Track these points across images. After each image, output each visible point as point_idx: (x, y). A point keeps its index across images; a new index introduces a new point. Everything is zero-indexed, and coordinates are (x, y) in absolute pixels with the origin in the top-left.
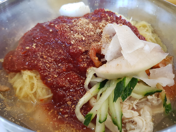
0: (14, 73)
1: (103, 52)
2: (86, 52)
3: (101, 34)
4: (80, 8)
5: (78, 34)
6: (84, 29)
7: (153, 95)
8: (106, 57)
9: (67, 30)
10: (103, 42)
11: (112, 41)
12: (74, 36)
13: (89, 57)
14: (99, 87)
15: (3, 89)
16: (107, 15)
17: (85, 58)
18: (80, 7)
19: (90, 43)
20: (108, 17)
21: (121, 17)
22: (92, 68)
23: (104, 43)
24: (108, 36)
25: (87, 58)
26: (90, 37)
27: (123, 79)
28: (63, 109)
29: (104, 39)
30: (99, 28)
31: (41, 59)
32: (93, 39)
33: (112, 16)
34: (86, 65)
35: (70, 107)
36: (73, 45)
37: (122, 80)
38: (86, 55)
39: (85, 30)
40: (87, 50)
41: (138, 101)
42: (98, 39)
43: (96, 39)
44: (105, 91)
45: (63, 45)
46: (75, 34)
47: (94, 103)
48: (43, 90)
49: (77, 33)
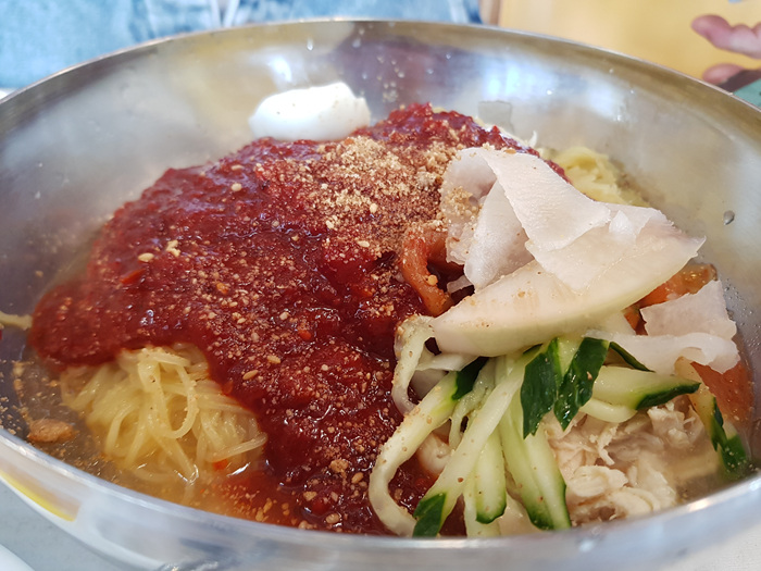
0: (83, 369)
1: (455, 254)
2: (389, 258)
3: (436, 190)
4: (334, 107)
5: (351, 192)
6: (373, 172)
7: (667, 405)
8: (470, 271)
9: (304, 180)
10: (450, 217)
11: (482, 211)
12: (334, 199)
13: (398, 277)
14: (454, 390)
15: (46, 430)
16: (445, 123)
17: (384, 284)
18: (337, 102)
19: (398, 226)
20: (452, 132)
21: (495, 130)
22: (416, 320)
23: (455, 219)
24: (464, 195)
25: (393, 281)
26: (397, 200)
27: (550, 347)
28: (315, 494)
29: (451, 207)
30: (424, 168)
31: (209, 297)
32: (410, 210)
33: (464, 128)
34: (392, 308)
35: (344, 482)
36: (333, 234)
37: (543, 350)
38: (387, 269)
39: (377, 179)
40: (391, 252)
41: (613, 430)
42: (427, 209)
43: (418, 210)
44: (480, 404)
45: (295, 238)
46: (337, 194)
47: (439, 457)
48: (223, 420)
49: (343, 188)
